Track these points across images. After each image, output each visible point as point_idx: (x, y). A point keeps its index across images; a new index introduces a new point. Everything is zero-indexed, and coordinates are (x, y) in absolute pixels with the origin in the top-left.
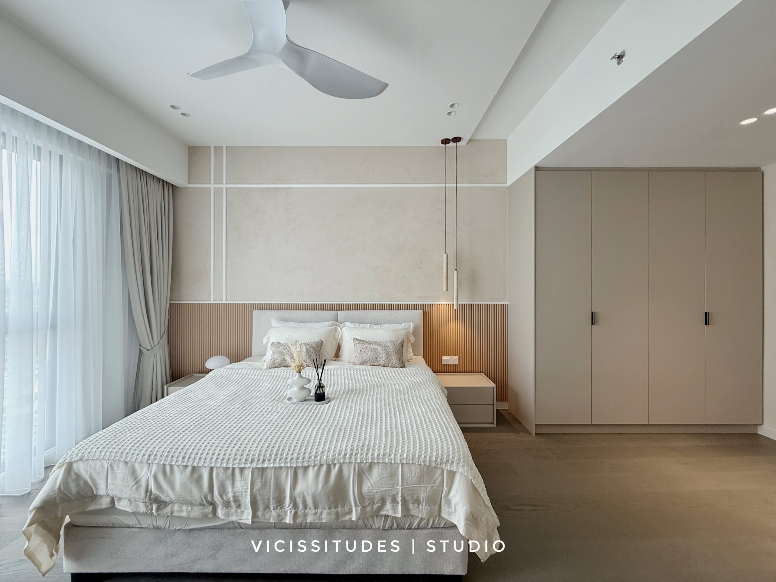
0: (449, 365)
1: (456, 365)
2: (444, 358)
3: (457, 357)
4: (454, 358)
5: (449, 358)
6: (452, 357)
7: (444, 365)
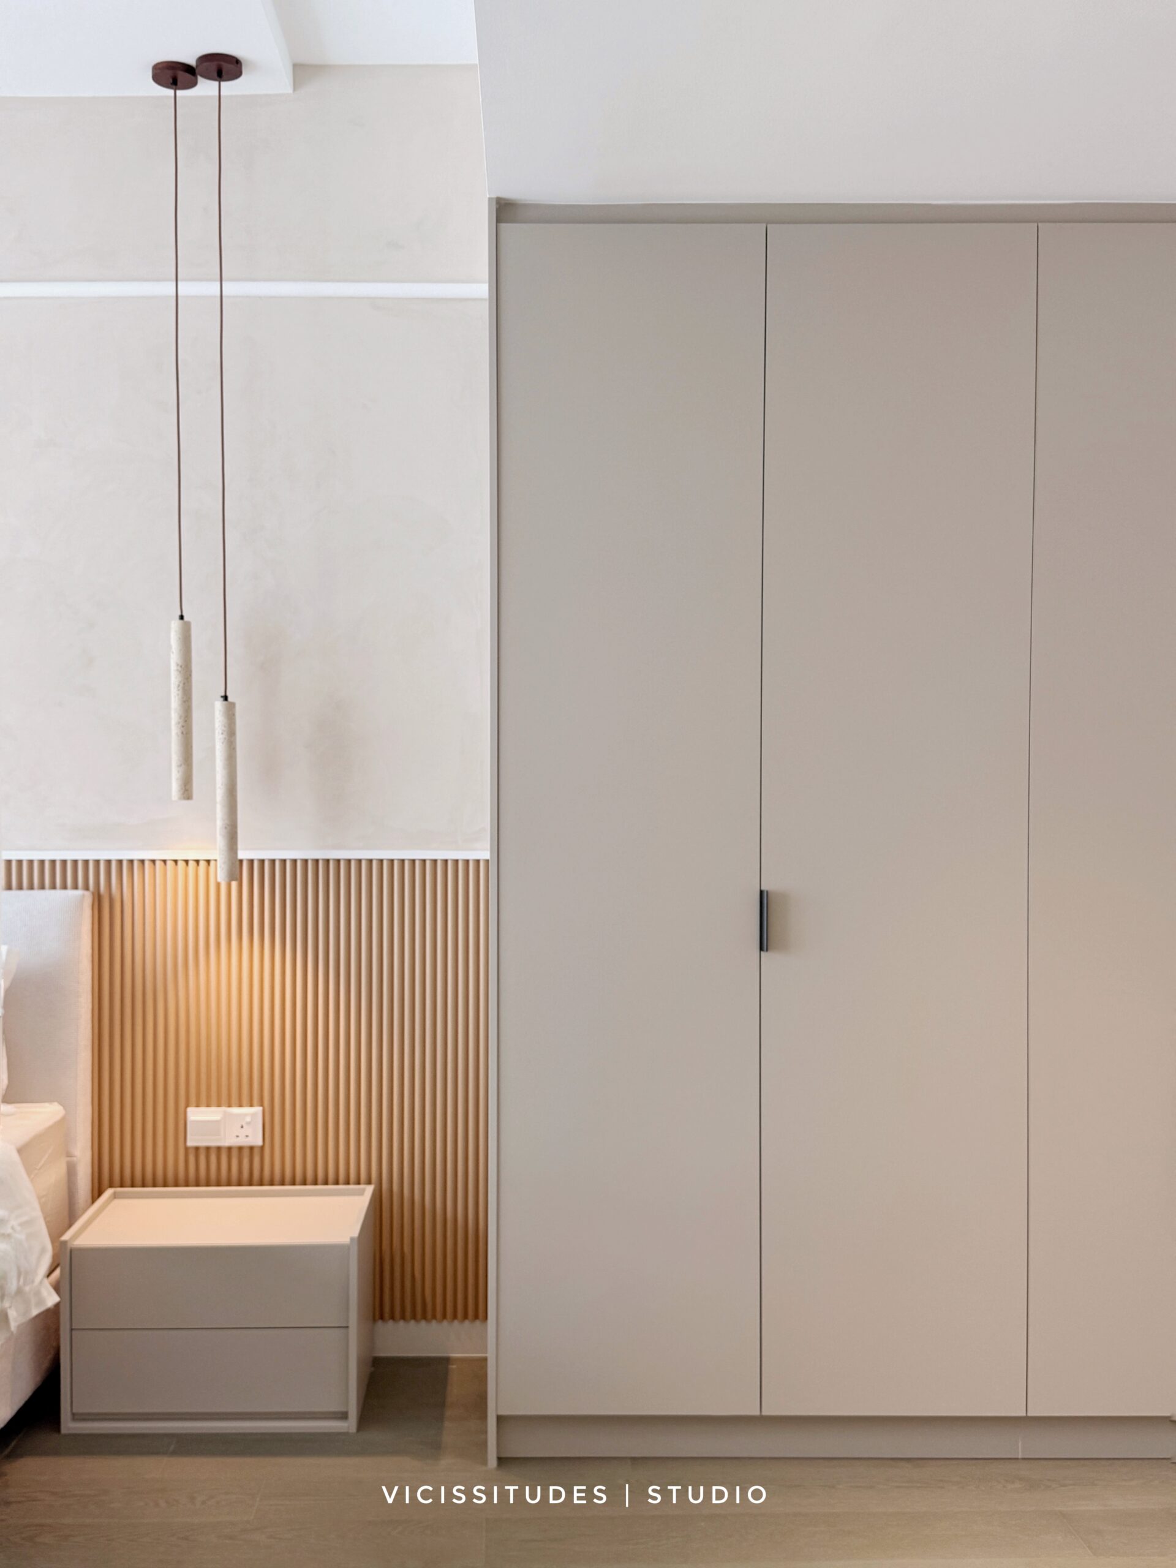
0: (219, 1149)
1: (251, 1148)
2: (196, 1115)
3: (257, 1110)
4: (246, 1115)
5: (217, 1117)
6: (235, 1110)
7: (197, 1149)
